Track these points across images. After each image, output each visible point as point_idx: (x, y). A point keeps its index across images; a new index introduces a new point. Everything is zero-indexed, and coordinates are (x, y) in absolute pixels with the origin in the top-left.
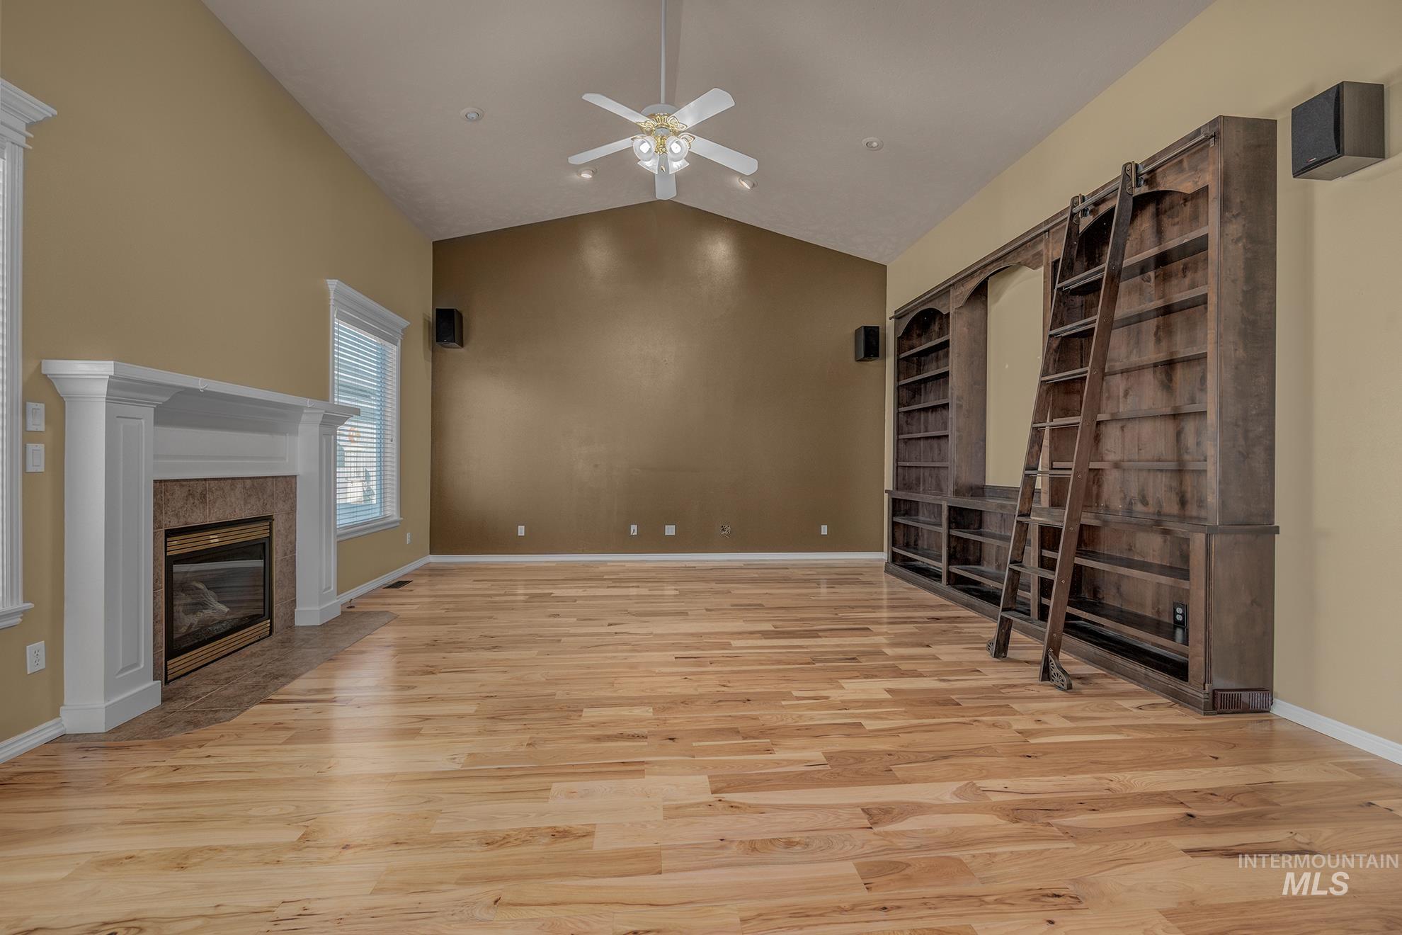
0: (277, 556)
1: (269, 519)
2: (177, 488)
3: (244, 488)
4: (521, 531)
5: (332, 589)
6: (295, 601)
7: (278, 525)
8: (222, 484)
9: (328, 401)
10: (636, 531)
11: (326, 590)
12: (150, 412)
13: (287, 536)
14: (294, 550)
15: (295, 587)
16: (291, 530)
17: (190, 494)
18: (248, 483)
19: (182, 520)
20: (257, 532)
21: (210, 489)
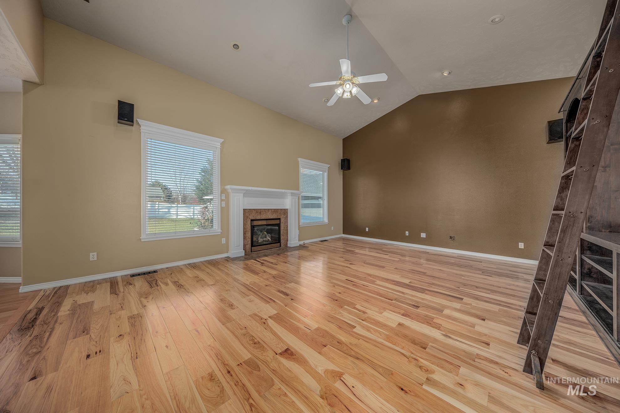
0: (282, 228)
1: (280, 219)
2: (253, 211)
3: (272, 211)
4: (367, 229)
5: (297, 238)
6: (288, 240)
7: (282, 220)
8: (265, 210)
9: (299, 190)
10: (408, 234)
11: (294, 238)
12: (242, 195)
13: (285, 224)
14: (287, 227)
15: (288, 236)
16: (286, 222)
17: (257, 212)
18: (273, 210)
19: (255, 218)
20: (277, 222)
21: (262, 212)
